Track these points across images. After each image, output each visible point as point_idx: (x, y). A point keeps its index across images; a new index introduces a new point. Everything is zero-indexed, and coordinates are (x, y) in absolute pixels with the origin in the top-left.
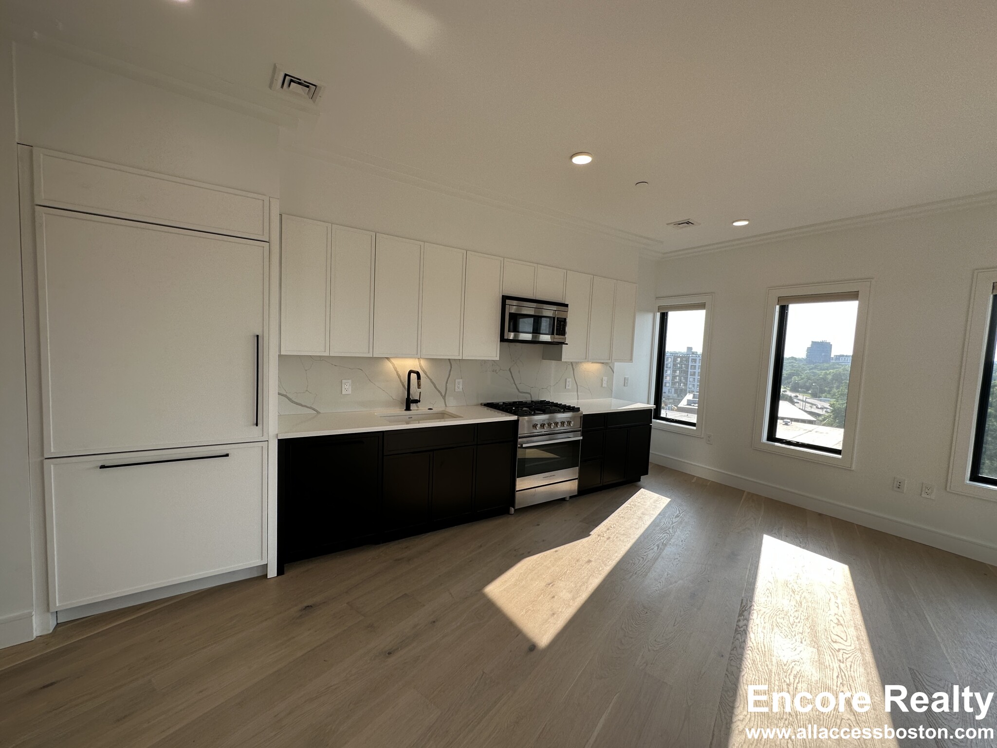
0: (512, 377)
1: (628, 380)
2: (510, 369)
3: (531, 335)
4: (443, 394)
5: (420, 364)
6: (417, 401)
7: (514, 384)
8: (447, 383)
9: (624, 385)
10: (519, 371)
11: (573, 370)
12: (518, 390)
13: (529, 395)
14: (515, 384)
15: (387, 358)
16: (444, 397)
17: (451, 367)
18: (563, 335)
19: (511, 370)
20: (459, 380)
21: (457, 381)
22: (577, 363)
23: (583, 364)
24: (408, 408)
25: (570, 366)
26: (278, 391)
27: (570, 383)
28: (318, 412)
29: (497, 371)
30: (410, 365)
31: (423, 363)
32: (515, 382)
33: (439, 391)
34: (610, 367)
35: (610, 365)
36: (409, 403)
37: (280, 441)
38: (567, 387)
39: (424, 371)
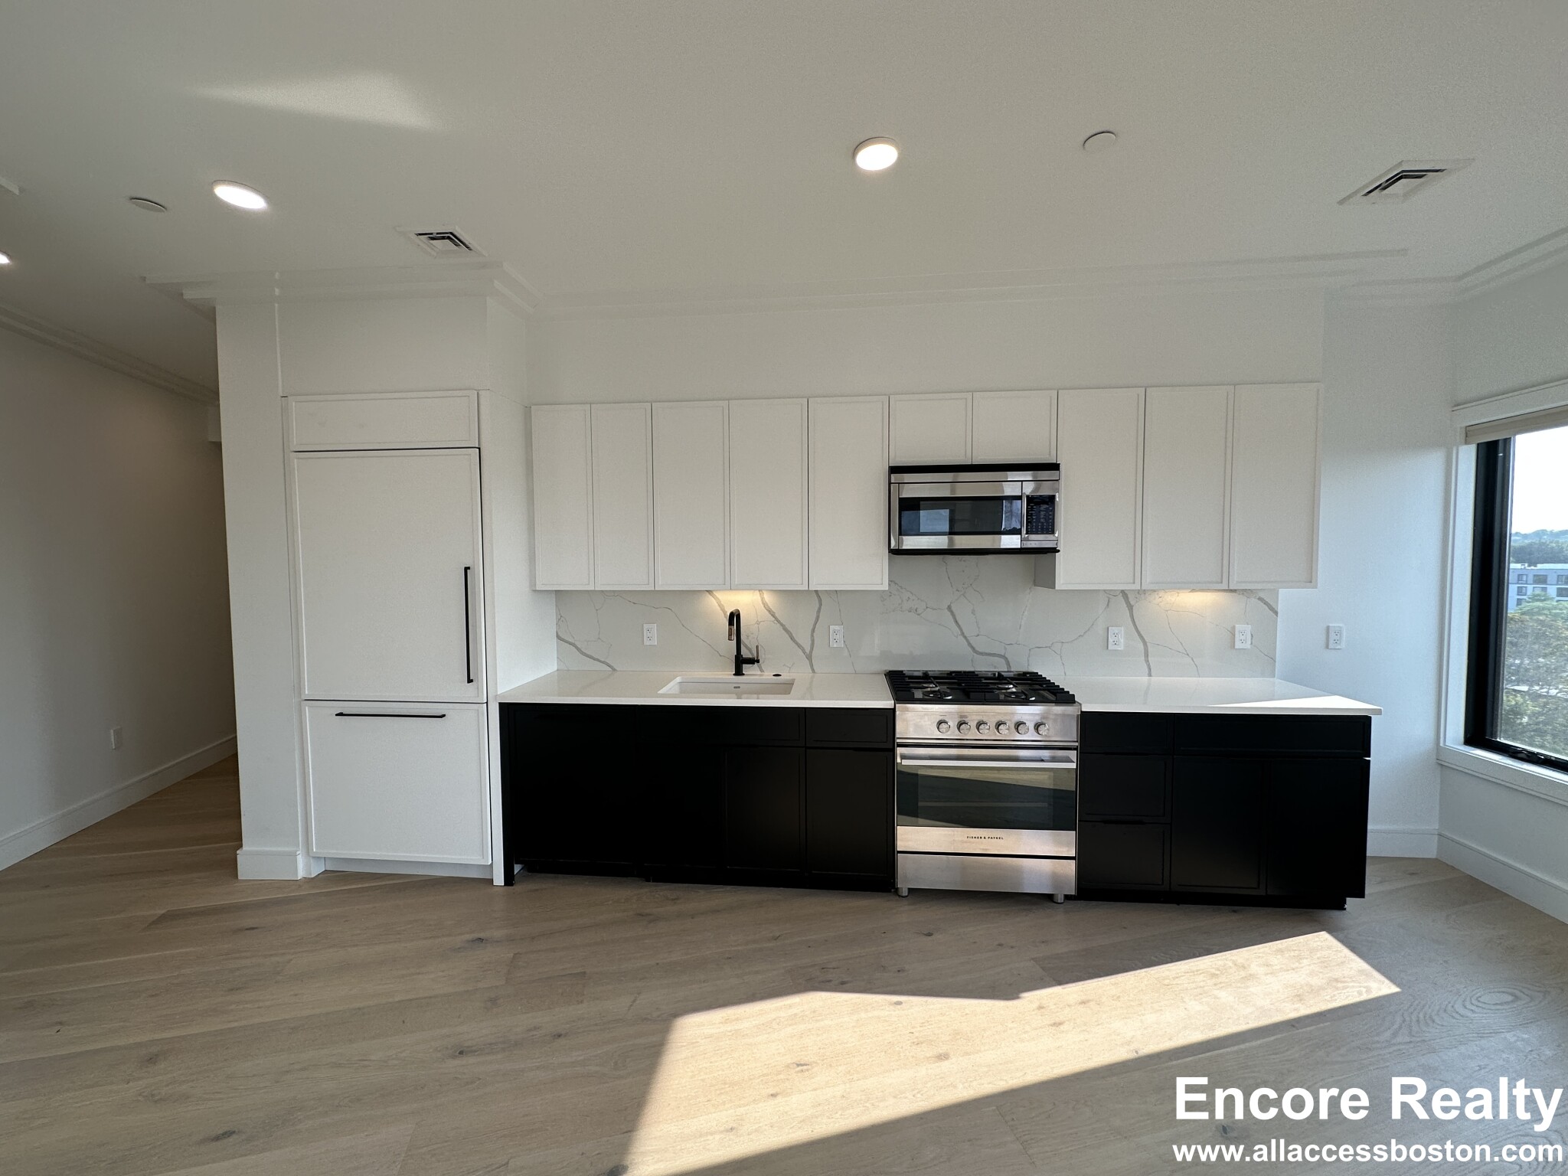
0: (956, 622)
1: (1339, 632)
2: (949, 608)
3: (946, 537)
4: (808, 651)
5: (762, 599)
6: (752, 661)
7: (962, 637)
8: (813, 630)
9: (1327, 647)
10: (973, 612)
11: (1130, 607)
12: (973, 648)
13: (1003, 661)
14: (965, 637)
15: (709, 591)
16: (809, 657)
17: (821, 605)
18: (1047, 533)
19: (953, 609)
20: (837, 628)
21: (833, 628)
22: (1141, 592)
23: (1161, 594)
24: (739, 672)
25: (1121, 598)
26: (558, 637)
27: (1120, 637)
28: (614, 670)
29: (919, 612)
30: (746, 601)
31: (768, 597)
32: (963, 634)
33: (799, 646)
34: (1260, 599)
35: (1261, 595)
36: (741, 663)
37: (501, 705)
38: (1111, 647)
39: (770, 611)
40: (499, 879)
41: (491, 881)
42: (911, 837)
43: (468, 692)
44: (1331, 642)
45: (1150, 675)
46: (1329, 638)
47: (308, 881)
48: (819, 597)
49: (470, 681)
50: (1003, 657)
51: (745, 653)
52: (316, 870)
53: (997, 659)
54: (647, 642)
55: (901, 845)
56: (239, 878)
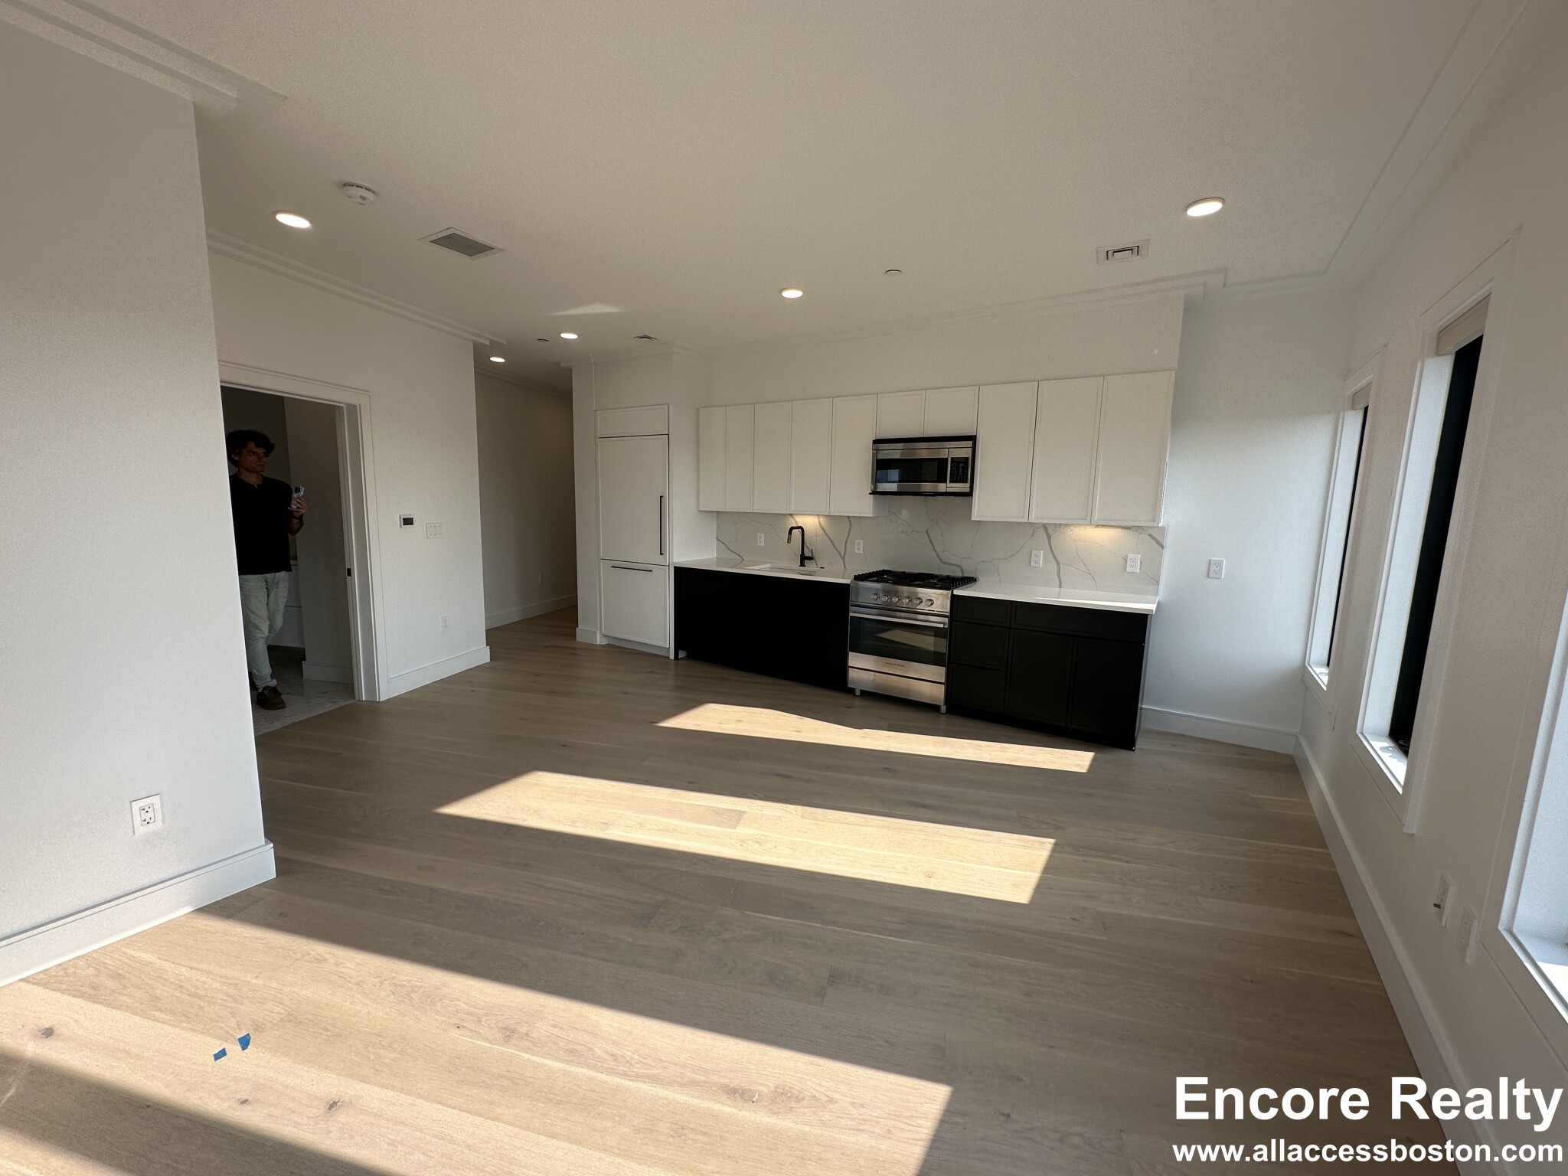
0: (931, 541)
1: (1219, 564)
2: (927, 532)
4: (842, 554)
5: (819, 521)
6: (810, 558)
7: (933, 552)
9: (1208, 576)
10: (942, 535)
11: (1049, 537)
12: (940, 559)
13: (959, 570)
14: (936, 552)
15: (791, 515)
16: (843, 559)
17: (850, 526)
18: (963, 482)
19: (929, 533)
20: (860, 541)
21: (857, 541)
22: (1058, 526)
24: (802, 564)
25: (1042, 529)
26: (717, 539)
27: (1040, 558)
28: (743, 559)
29: (908, 533)
30: (809, 522)
31: (821, 519)
32: (934, 549)
33: (838, 551)
34: (1150, 535)
35: (1151, 532)
36: (804, 559)
37: (675, 567)
38: (1032, 564)
39: (823, 529)
40: (672, 657)
41: (669, 658)
42: (856, 660)
43: (659, 560)
44: (1211, 571)
45: (1060, 587)
46: (1212, 569)
47: (600, 645)
48: (850, 521)
49: (661, 554)
50: (960, 567)
51: (807, 553)
52: (605, 642)
53: (955, 567)
54: (759, 544)
55: (851, 663)
56: (577, 640)
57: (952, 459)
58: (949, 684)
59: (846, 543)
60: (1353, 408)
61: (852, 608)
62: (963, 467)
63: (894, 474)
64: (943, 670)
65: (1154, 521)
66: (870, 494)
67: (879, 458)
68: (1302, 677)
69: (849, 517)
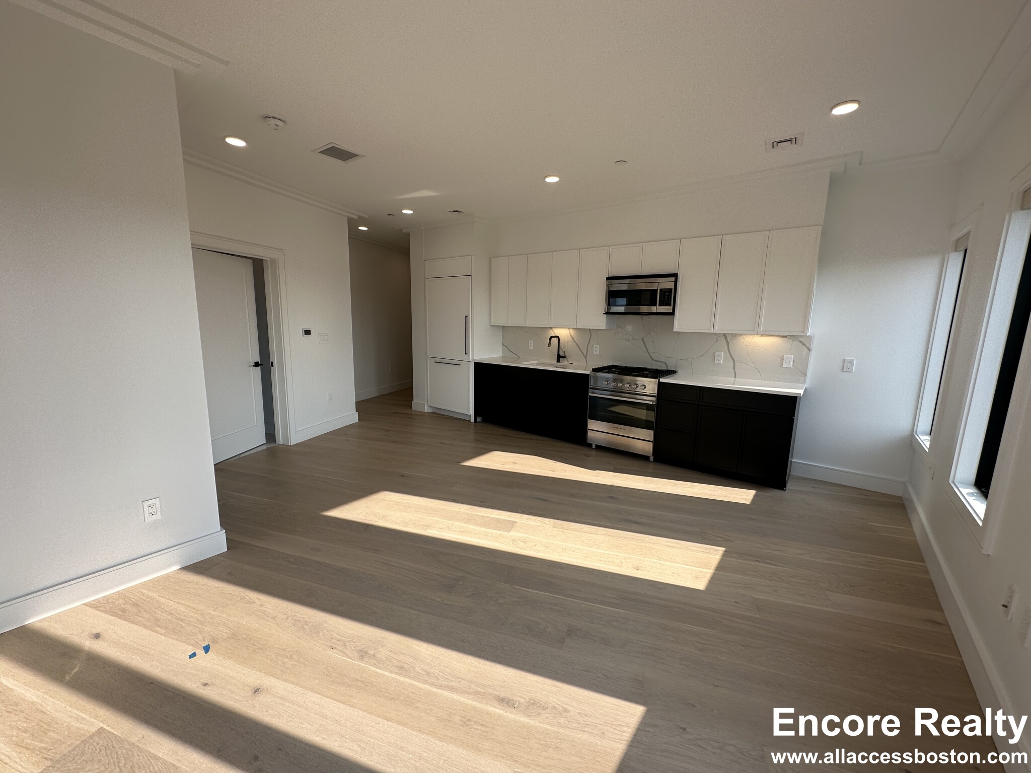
0: (645, 346)
1: (851, 362)
3: (625, 307)
4: (585, 355)
5: (570, 332)
6: (564, 357)
7: (647, 353)
9: (842, 371)
10: (653, 342)
11: (728, 343)
12: (651, 358)
13: (664, 365)
14: (648, 353)
15: (551, 328)
16: (585, 357)
17: (591, 335)
18: (671, 306)
19: (644, 340)
20: (597, 345)
21: (595, 346)
22: (735, 335)
23: (745, 337)
24: (558, 361)
25: (723, 338)
26: (502, 344)
27: (721, 357)
28: (519, 357)
29: (630, 340)
30: (563, 333)
31: (572, 331)
32: (647, 351)
33: (582, 353)
34: (800, 342)
35: (801, 339)
36: (559, 357)
37: (476, 363)
38: (716, 362)
39: (572, 337)
40: (473, 421)
41: (471, 421)
42: (592, 425)
43: (464, 357)
44: (845, 367)
45: (735, 377)
46: (846, 366)
47: (427, 413)
48: (591, 332)
49: (466, 354)
50: (666, 364)
51: (561, 354)
52: (430, 410)
53: (662, 364)
54: (530, 348)
55: (589, 427)
56: (413, 409)
57: (661, 290)
58: (656, 442)
59: (588, 347)
60: (956, 251)
61: (590, 390)
62: (668, 295)
63: (623, 301)
64: (652, 432)
65: (804, 332)
66: (604, 314)
67: (612, 289)
68: (910, 442)
69: (590, 329)
